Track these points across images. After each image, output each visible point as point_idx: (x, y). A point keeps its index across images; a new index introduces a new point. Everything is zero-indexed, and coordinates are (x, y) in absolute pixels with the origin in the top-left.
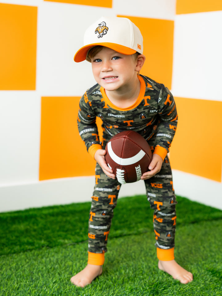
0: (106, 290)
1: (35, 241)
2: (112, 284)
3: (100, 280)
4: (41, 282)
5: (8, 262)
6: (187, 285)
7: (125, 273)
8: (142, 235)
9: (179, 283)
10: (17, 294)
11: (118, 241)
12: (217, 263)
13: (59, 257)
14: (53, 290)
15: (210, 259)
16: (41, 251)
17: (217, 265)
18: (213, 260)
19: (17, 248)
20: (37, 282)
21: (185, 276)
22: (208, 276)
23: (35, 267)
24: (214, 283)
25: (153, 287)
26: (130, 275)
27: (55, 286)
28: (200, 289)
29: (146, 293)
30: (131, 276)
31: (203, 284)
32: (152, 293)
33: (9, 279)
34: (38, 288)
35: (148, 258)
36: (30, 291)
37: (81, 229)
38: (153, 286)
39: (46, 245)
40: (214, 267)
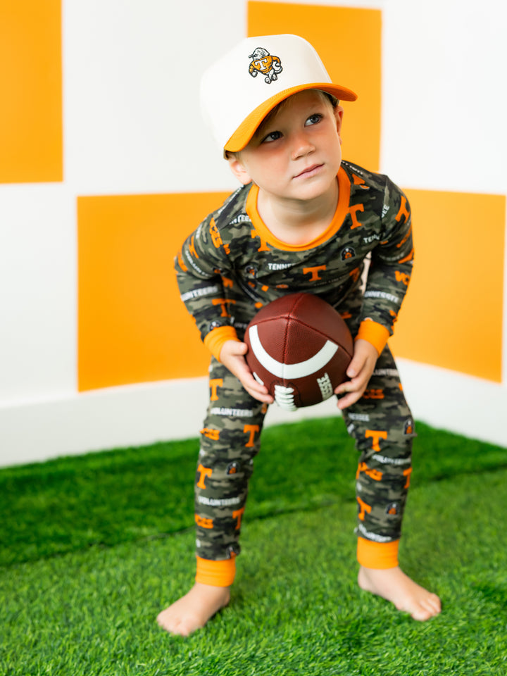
0: (239, 640)
1: (73, 532)
2: (253, 627)
3: (224, 618)
4: (88, 625)
5: (11, 583)
6: (428, 624)
7: (282, 600)
8: (320, 511)
9: (410, 619)
10: (33, 657)
11: (266, 527)
12: (496, 570)
13: (130, 567)
14: (115, 645)
15: (479, 562)
16: (86, 555)
17: (497, 574)
18: (487, 563)
19: (31, 550)
20: (78, 626)
21: (423, 603)
22: (476, 601)
23: (74, 592)
24: (489, 617)
25: (347, 630)
26: (295, 605)
27: (122, 634)
28: (458, 631)
29: (333, 645)
30: (297, 607)
31: (464, 620)
32: (346, 645)
33: (13, 623)
34: (81, 641)
35: (335, 564)
36: (64, 649)
37: (178, 501)
38: (349, 627)
39: (98, 540)
40: (489, 579)
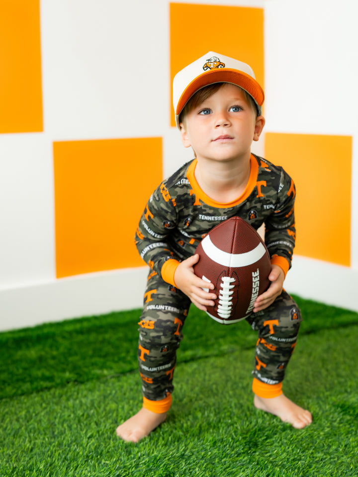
0: (173, 444)
1: (55, 374)
2: (182, 435)
3: (162, 430)
4: (68, 437)
5: (13, 409)
6: (303, 431)
7: (202, 417)
8: (226, 356)
9: (291, 427)
10: (30, 459)
11: (190, 368)
12: (350, 393)
13: (96, 397)
14: (87, 449)
15: (338, 388)
16: (65, 390)
17: (349, 396)
18: (343, 389)
19: (26, 386)
20: (61, 437)
21: (300, 417)
22: (336, 415)
23: (57, 414)
24: (345, 425)
25: (248, 436)
26: (211, 420)
27: (92, 442)
28: (324, 435)
29: (238, 446)
30: (213, 420)
31: (328, 427)
32: (247, 446)
33: (15, 436)
34: (63, 447)
35: (238, 392)
36: (52, 453)
37: (128, 352)
38: (249, 434)
39: (73, 379)
40: (345, 399)
